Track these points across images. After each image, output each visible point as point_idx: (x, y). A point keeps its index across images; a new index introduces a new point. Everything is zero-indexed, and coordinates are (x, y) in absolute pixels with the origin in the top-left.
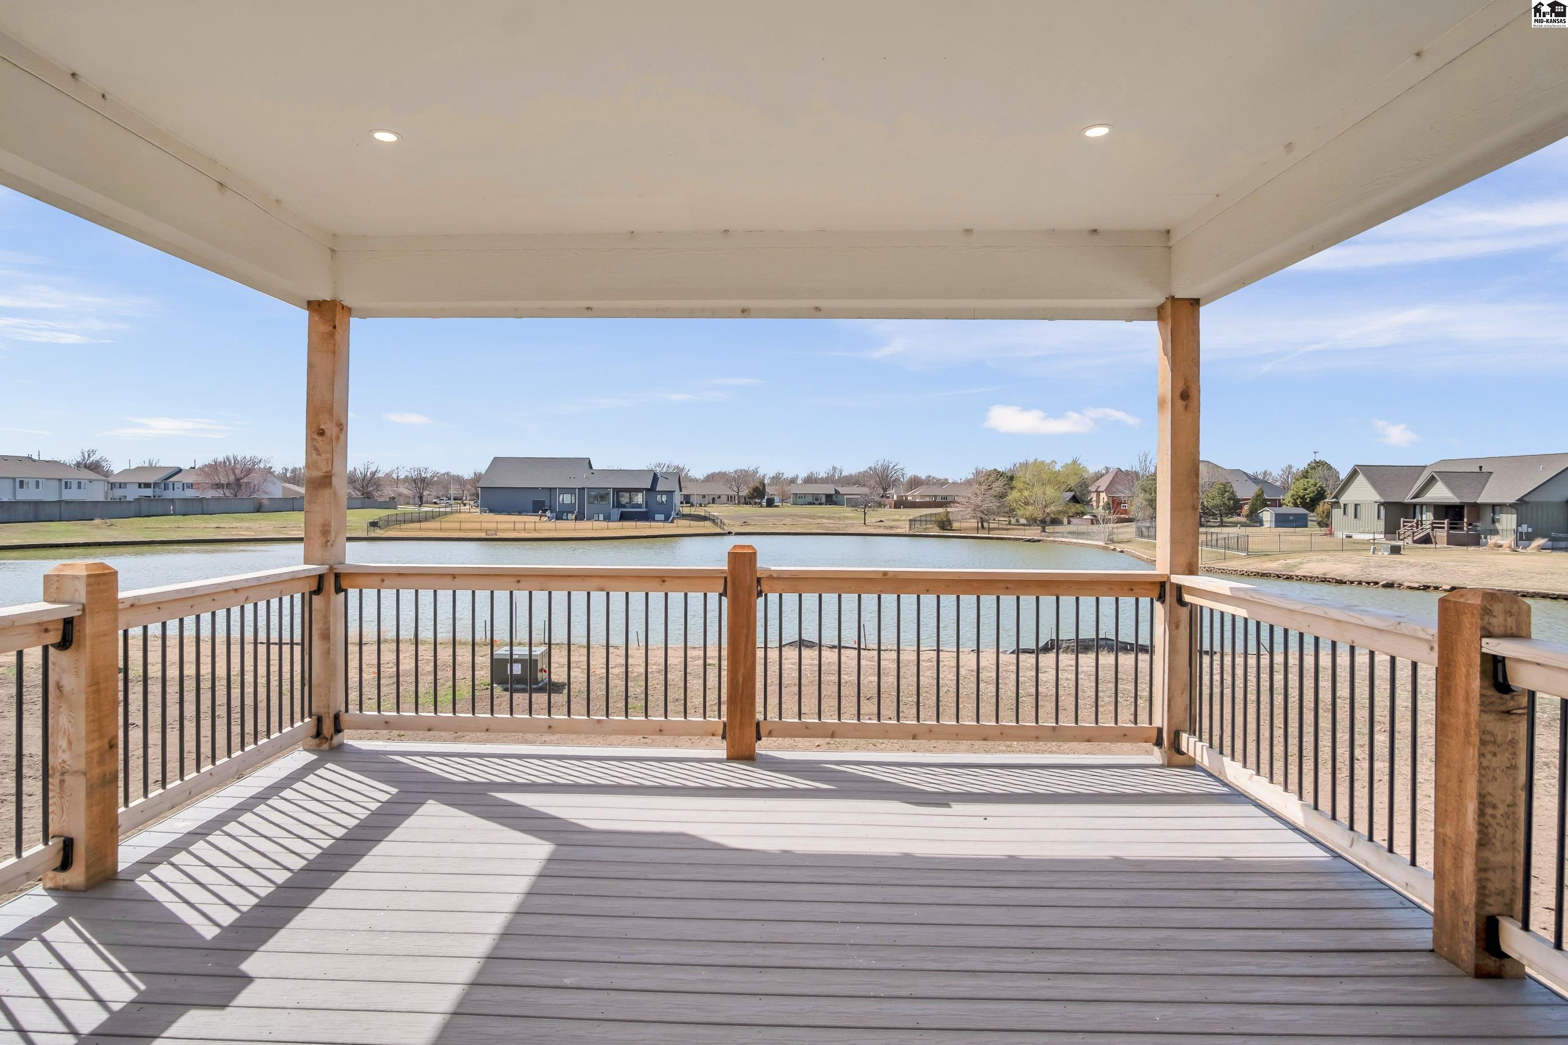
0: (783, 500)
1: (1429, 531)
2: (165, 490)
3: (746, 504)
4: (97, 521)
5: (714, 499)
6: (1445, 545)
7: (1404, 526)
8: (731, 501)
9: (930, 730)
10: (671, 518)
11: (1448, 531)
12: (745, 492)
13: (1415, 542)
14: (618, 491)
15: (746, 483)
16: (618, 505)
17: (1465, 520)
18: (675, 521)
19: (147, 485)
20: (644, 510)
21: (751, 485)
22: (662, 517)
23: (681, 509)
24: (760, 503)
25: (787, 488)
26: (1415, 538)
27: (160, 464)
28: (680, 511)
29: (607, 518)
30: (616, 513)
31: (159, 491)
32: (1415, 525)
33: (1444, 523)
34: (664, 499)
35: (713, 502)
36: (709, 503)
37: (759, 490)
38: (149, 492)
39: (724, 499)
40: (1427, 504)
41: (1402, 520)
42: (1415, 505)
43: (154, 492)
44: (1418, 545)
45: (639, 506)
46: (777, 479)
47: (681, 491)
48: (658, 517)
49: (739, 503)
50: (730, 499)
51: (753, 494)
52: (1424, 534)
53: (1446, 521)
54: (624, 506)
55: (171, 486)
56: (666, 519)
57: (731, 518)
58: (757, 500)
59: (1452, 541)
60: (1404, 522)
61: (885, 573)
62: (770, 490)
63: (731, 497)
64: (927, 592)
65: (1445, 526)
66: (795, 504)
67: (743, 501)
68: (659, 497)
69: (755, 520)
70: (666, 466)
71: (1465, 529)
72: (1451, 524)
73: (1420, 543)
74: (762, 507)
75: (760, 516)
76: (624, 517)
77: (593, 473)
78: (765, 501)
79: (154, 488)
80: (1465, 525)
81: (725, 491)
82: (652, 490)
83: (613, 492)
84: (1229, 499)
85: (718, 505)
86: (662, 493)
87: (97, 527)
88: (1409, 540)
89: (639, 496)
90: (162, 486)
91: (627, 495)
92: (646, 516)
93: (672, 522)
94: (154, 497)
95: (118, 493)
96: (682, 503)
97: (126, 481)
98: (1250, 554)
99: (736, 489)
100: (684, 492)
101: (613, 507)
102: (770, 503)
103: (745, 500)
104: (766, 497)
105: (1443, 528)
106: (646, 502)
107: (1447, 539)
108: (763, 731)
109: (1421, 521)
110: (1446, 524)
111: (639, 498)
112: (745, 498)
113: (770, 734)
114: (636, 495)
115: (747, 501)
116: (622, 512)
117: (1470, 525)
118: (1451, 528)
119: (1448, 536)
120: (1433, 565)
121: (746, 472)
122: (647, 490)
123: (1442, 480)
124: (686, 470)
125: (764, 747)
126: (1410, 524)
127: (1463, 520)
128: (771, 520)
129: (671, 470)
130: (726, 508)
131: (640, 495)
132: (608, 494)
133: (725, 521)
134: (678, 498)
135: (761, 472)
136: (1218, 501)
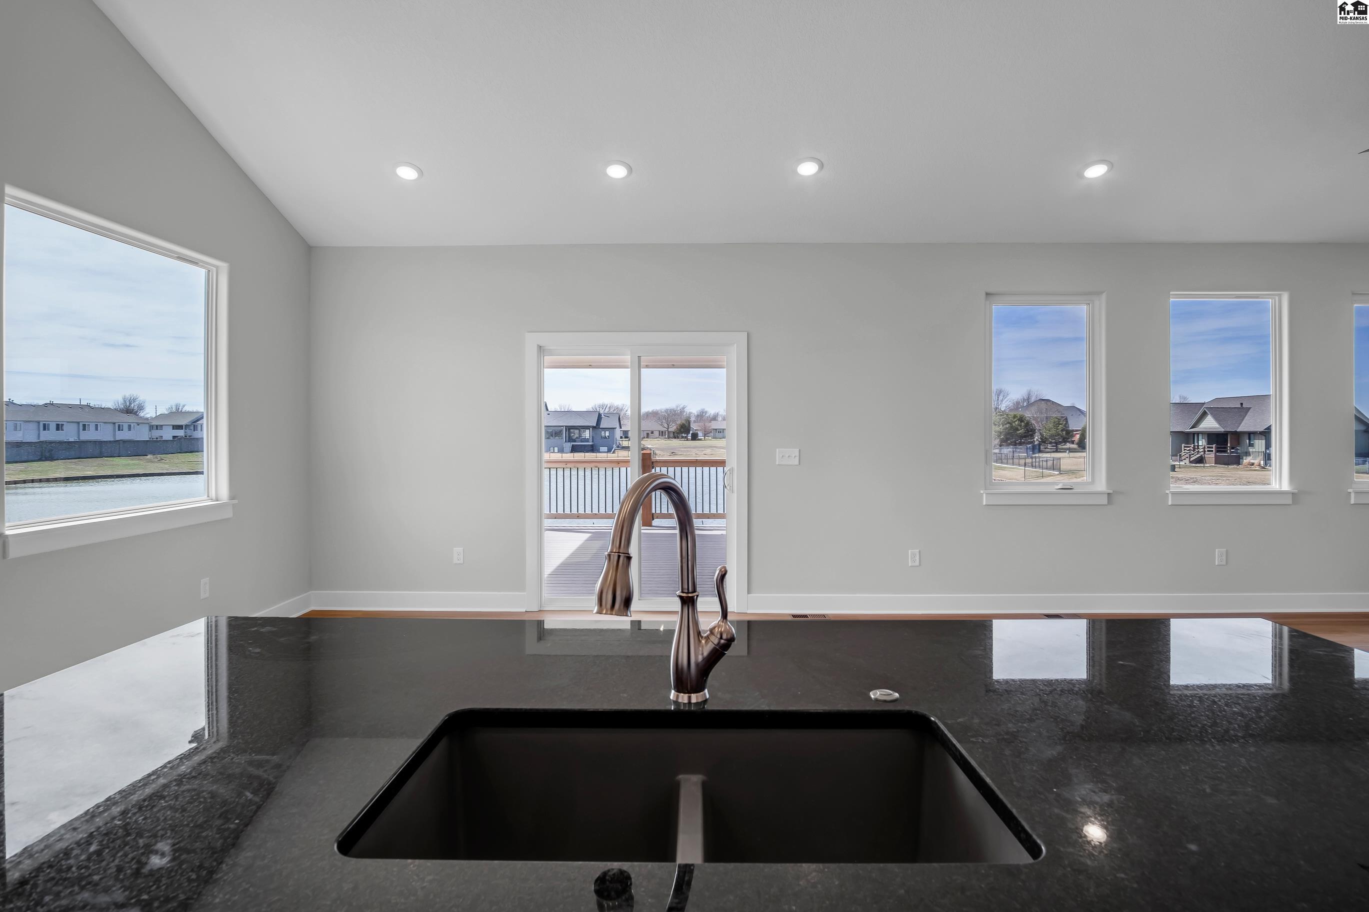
0: (705, 435)
1: (1202, 453)
2: (194, 430)
3: (675, 438)
4: (149, 457)
5: (648, 434)
6: (1214, 465)
7: (1185, 450)
8: (662, 435)
9: (714, 515)
10: (613, 450)
11: (1215, 453)
12: (673, 428)
13: (1191, 462)
14: (569, 428)
15: (674, 421)
16: (570, 439)
17: (1229, 445)
18: (616, 452)
19: (179, 427)
20: (591, 443)
21: (679, 422)
22: (605, 449)
23: (621, 442)
24: (686, 437)
25: (708, 424)
26: (1191, 459)
27: (187, 409)
28: (620, 444)
29: (561, 451)
30: (569, 446)
31: (189, 432)
32: (1192, 449)
33: (1212, 447)
34: (607, 434)
35: (647, 437)
36: (644, 438)
37: (685, 426)
38: (180, 433)
39: (656, 434)
40: (1203, 433)
41: (1183, 445)
42: (1194, 434)
43: (185, 433)
44: (1194, 465)
45: (587, 440)
46: (701, 416)
47: (621, 428)
48: (602, 449)
49: (669, 438)
50: (662, 434)
51: (680, 430)
52: (1198, 456)
53: (1214, 446)
54: (575, 441)
55: (199, 428)
56: (609, 451)
57: (662, 450)
58: (683, 435)
59: (1218, 461)
60: (1185, 447)
61: (697, 460)
62: (694, 427)
63: (662, 432)
64: (713, 466)
65: (1214, 449)
66: (715, 438)
67: (672, 435)
68: (603, 432)
69: (682, 451)
70: (608, 406)
71: (1229, 451)
72: (1218, 448)
73: (1196, 463)
74: (687, 440)
75: (685, 448)
76: (574, 449)
77: (549, 414)
78: (690, 435)
79: (185, 429)
80: (1228, 448)
81: (657, 427)
82: (597, 427)
83: (566, 429)
84: (1062, 431)
85: (651, 439)
86: (605, 429)
87: (150, 461)
88: (1187, 461)
89: (587, 433)
90: (192, 428)
91: (577, 431)
92: (593, 449)
93: (614, 452)
94: (185, 436)
95: (156, 434)
96: (621, 437)
97: (161, 424)
98: (1061, 472)
99: (666, 425)
100: (624, 428)
101: (566, 442)
102: (695, 437)
103: (674, 435)
104: (691, 432)
105: (1212, 451)
106: (593, 437)
107: (1215, 459)
108: (655, 517)
109: (1198, 446)
110: (1214, 448)
111: (587, 434)
112: (674, 433)
113: (657, 518)
114: (584, 432)
115: (676, 435)
116: (573, 445)
117: (1233, 448)
118: (1218, 451)
119: (1216, 456)
120: (1195, 479)
121: (675, 411)
122: (594, 427)
123: (1211, 414)
124: (625, 410)
125: (656, 522)
126: (1188, 449)
127: (1227, 445)
128: (694, 450)
129: (612, 410)
130: (657, 442)
131: (587, 431)
132: (561, 431)
133: (657, 452)
134: (618, 433)
135: (688, 410)
136: (1053, 431)
